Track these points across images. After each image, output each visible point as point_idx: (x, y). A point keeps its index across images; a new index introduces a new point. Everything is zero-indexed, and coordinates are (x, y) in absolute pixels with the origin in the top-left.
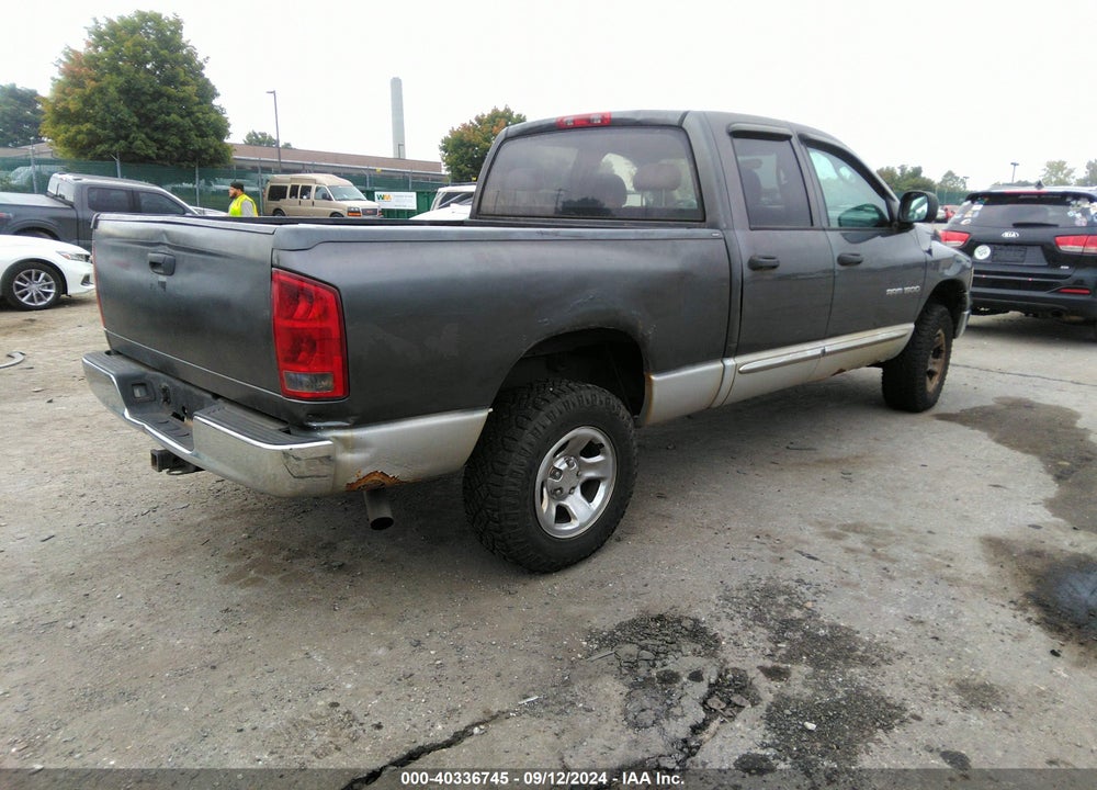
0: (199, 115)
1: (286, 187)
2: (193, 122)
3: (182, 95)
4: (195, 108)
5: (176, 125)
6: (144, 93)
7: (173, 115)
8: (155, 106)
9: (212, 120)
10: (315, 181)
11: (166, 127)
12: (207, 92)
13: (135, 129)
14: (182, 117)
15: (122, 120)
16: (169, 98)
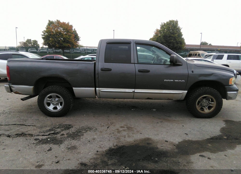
0: (177, 40)
1: (192, 54)
2: (176, 41)
3: (174, 36)
4: (177, 39)
5: (172, 42)
6: (167, 36)
7: (172, 40)
8: (169, 39)
9: (180, 40)
10: (198, 52)
11: (170, 43)
12: (180, 35)
13: (164, 43)
14: (174, 40)
15: (162, 42)
16: (172, 37)
